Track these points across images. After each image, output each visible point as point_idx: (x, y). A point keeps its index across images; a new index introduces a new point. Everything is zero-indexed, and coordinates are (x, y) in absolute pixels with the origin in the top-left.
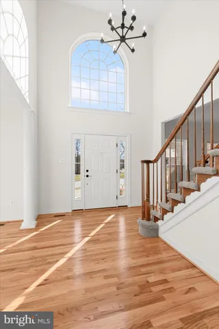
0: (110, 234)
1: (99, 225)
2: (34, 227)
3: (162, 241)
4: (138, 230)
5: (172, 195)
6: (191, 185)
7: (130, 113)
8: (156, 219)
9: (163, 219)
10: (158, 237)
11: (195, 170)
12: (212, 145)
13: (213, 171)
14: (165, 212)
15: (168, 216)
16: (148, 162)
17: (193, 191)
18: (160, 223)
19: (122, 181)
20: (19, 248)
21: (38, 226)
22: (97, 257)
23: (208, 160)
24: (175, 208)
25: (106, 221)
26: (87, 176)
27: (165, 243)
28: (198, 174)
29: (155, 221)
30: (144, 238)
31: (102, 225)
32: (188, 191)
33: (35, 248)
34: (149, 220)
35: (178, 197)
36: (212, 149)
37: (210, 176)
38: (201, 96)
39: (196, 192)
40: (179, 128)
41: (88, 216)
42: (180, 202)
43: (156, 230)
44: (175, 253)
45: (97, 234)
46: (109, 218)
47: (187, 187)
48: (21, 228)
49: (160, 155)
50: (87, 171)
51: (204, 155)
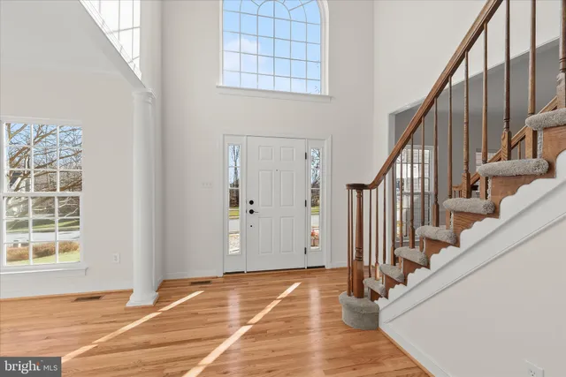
0: (288, 320)
1: (269, 301)
2: (151, 303)
3: (386, 337)
4: (339, 315)
5: (405, 252)
6: (442, 233)
7: (330, 97)
8: (375, 296)
9: (387, 297)
10: (377, 328)
11: (449, 204)
12: (485, 156)
13: (486, 207)
14: (391, 283)
15: (396, 291)
16: (360, 188)
17: (446, 245)
18: (381, 302)
19: (315, 220)
20: (118, 343)
21: (159, 302)
22: (259, 366)
23: (478, 183)
24: (410, 276)
25: (283, 295)
26: (252, 212)
27: (391, 342)
28: (457, 213)
29: (372, 300)
30: (351, 331)
31: (275, 303)
32: (436, 245)
33: (147, 345)
34: (360, 295)
35: (415, 255)
36: (485, 162)
37: (480, 217)
38: (462, 56)
39: (451, 248)
40: (420, 122)
41: (251, 283)
42: (419, 266)
43: (375, 316)
44: (409, 364)
45: (265, 321)
46: (290, 290)
47: (433, 237)
48: (129, 304)
49: (382, 174)
50: (251, 202)
51: (468, 175)
